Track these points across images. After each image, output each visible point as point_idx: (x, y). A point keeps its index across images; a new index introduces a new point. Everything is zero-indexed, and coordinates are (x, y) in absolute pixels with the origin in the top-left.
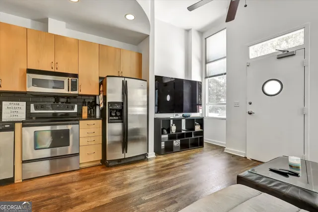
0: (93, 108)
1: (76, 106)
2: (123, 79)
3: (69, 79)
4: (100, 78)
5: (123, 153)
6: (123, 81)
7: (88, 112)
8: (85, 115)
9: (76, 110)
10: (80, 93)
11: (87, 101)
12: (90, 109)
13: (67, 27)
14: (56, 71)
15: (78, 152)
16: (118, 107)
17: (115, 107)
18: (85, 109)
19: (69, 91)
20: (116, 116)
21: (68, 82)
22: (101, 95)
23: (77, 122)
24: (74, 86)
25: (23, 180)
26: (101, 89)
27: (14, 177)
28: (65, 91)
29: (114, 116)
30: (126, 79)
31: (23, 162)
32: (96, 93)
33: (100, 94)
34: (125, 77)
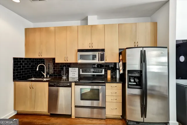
0: (114, 72)
1: (103, 70)
2: (141, 49)
3: (99, 53)
4: (120, 49)
5: (142, 117)
6: (141, 51)
7: (111, 74)
8: (109, 76)
9: (103, 73)
10: (106, 62)
11: (110, 66)
12: (112, 72)
13: (98, 19)
14: (92, 48)
15: (105, 107)
16: (137, 75)
17: (133, 75)
18: (109, 72)
19: (99, 61)
20: (135, 82)
21: (99, 55)
22: (121, 63)
23: (104, 84)
24: (102, 58)
25: (75, 117)
26: (121, 58)
27: (71, 114)
28: (96, 61)
29: (133, 82)
30: (144, 49)
31: (76, 106)
32: (117, 61)
33: (119, 62)
34: (143, 47)
